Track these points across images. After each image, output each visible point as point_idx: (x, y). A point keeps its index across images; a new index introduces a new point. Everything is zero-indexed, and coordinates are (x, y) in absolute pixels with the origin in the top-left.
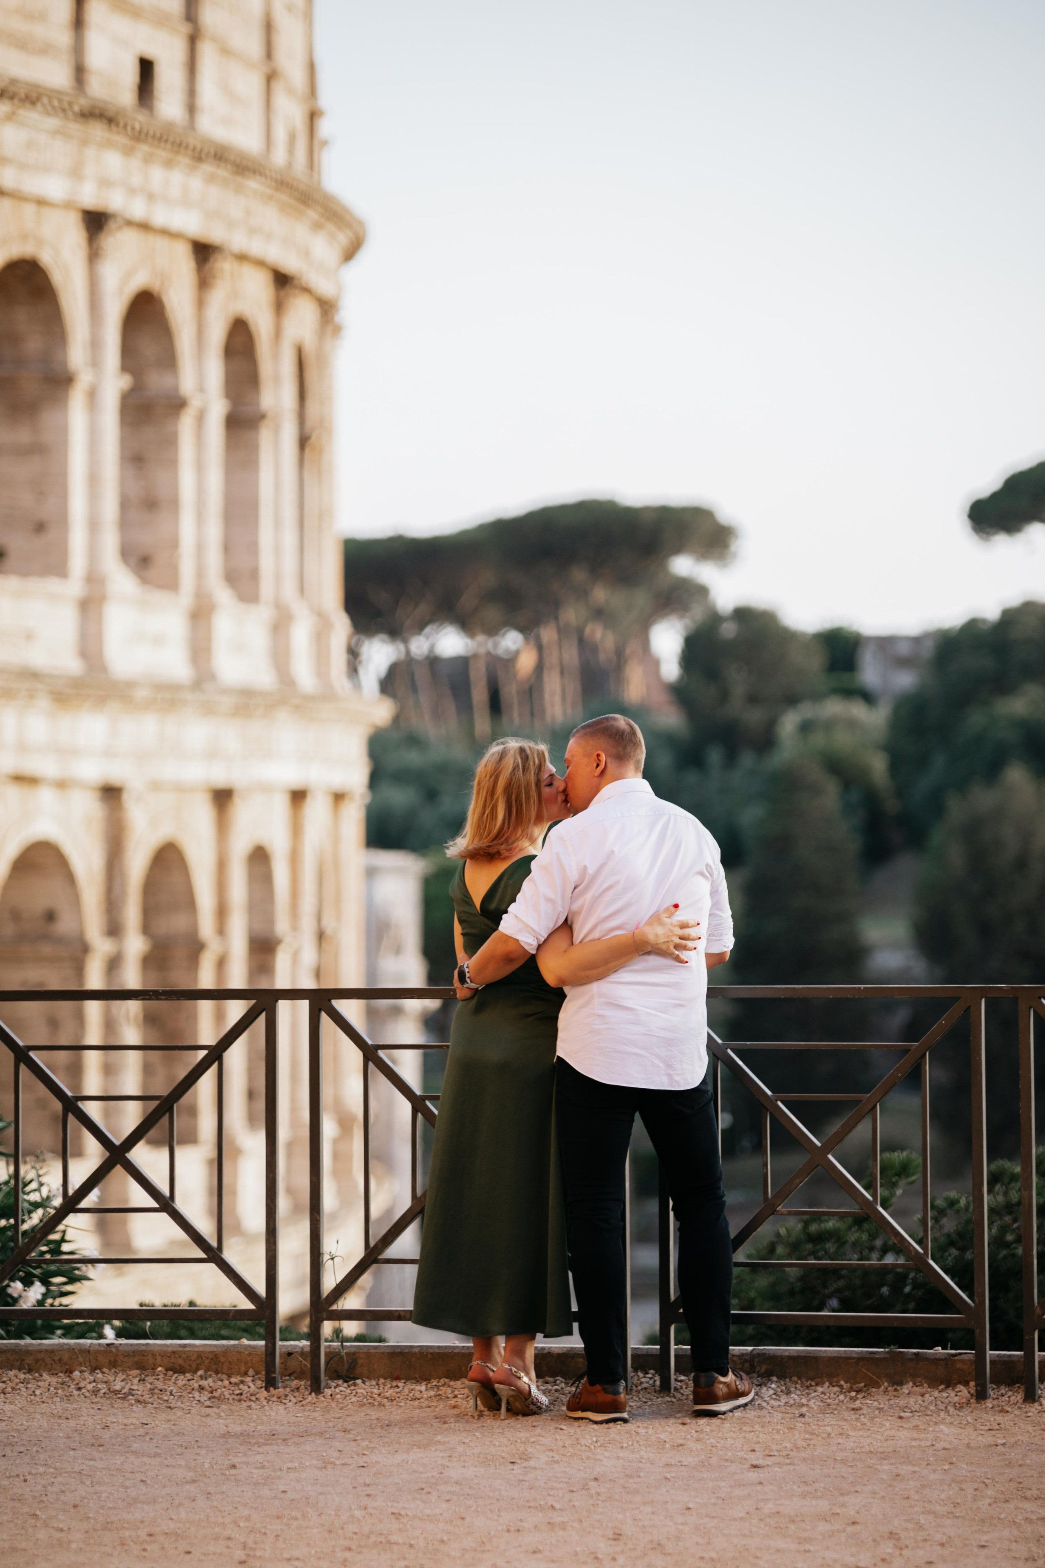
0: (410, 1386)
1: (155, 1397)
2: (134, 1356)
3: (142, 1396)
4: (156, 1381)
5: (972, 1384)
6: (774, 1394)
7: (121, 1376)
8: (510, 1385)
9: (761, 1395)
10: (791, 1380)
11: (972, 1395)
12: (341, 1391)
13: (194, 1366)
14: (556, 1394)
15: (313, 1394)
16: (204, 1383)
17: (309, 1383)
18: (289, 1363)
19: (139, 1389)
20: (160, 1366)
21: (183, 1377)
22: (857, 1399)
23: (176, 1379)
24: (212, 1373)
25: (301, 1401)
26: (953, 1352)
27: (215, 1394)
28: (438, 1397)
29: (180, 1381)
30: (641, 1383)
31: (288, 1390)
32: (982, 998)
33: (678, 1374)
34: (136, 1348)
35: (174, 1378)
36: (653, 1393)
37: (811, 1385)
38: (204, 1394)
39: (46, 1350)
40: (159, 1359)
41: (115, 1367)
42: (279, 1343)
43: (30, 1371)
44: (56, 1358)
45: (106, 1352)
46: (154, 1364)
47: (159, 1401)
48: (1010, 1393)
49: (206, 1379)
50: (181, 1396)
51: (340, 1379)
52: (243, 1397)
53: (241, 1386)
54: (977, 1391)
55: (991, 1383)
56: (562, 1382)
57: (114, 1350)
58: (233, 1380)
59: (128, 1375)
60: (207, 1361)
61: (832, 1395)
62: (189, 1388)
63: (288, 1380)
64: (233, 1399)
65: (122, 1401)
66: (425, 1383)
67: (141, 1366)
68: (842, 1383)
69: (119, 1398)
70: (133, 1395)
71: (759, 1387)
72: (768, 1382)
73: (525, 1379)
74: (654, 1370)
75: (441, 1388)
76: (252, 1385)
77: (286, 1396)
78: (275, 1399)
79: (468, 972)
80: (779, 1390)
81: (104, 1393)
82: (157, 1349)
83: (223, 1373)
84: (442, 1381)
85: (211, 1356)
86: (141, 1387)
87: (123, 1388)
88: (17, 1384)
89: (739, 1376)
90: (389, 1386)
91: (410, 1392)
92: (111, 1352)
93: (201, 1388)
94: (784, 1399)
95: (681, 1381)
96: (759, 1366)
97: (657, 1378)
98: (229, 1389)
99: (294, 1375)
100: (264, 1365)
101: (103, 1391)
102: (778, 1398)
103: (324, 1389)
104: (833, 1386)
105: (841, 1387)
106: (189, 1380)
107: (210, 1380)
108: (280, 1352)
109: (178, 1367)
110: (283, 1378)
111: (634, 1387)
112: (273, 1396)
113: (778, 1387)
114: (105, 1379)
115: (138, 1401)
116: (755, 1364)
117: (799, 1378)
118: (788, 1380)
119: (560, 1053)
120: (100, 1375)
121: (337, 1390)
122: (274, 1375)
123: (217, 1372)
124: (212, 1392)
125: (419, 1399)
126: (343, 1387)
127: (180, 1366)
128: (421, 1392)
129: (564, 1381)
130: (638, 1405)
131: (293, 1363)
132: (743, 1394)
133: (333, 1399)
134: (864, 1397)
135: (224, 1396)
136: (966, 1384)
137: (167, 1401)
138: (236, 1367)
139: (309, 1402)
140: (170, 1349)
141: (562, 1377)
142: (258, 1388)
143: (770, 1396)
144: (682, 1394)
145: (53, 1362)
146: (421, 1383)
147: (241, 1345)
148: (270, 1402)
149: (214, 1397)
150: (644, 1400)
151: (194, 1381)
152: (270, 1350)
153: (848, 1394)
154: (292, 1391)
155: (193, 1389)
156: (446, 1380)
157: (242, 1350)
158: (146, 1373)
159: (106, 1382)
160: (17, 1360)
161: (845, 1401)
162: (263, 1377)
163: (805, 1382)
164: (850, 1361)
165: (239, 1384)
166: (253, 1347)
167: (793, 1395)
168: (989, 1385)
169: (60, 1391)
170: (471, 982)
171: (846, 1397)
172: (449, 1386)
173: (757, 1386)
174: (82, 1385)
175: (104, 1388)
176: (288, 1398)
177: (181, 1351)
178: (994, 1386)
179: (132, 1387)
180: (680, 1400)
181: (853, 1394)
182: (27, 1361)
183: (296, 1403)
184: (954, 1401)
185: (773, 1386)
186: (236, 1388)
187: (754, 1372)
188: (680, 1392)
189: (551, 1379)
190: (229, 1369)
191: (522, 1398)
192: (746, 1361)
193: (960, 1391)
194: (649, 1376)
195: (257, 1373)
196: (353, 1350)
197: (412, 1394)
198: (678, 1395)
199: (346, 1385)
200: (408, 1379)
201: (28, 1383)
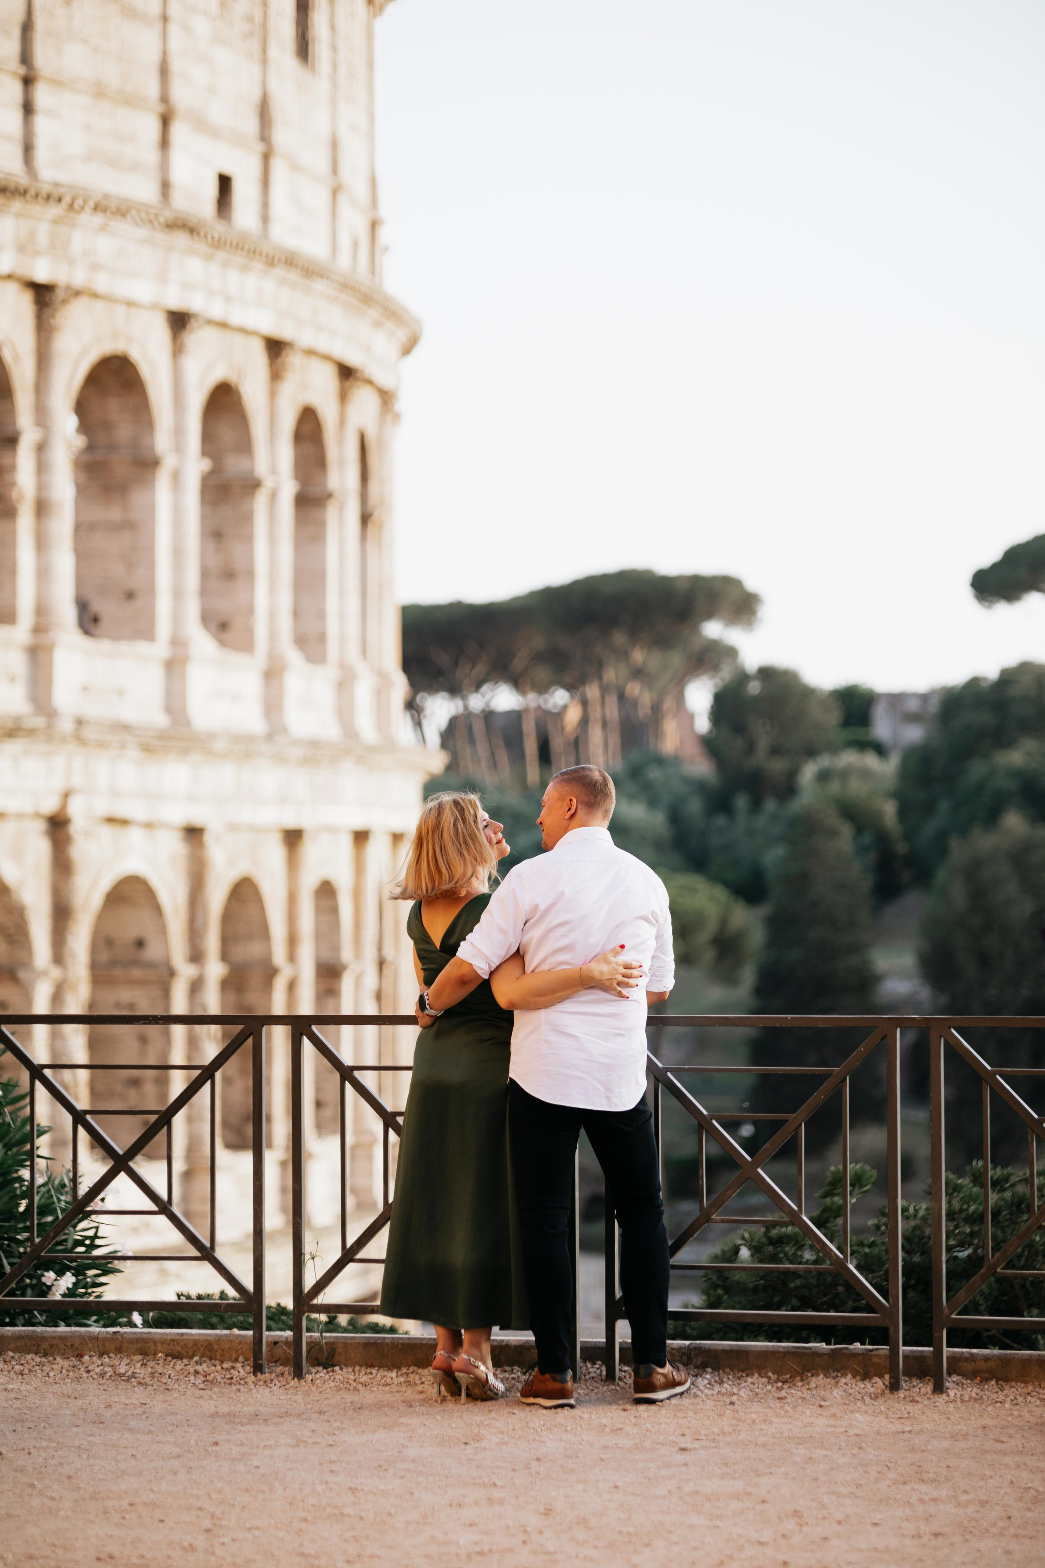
0: (382, 1372)
1: (156, 1379)
2: (137, 1343)
3: (144, 1379)
4: (156, 1365)
5: (887, 1377)
6: (709, 1384)
7: (126, 1361)
8: (468, 1373)
9: (697, 1385)
10: (724, 1371)
11: (886, 1386)
12: (321, 1377)
13: (191, 1353)
14: (513, 1382)
15: (296, 1379)
16: (199, 1368)
17: (292, 1369)
18: (275, 1351)
19: (141, 1372)
20: (160, 1352)
21: (180, 1362)
22: (783, 1388)
23: (175, 1364)
24: (206, 1359)
25: (285, 1385)
26: (870, 1347)
27: (210, 1378)
28: (407, 1383)
29: (178, 1366)
30: (589, 1373)
31: (273, 1375)
32: (897, 1027)
33: (622, 1365)
34: (139, 1336)
35: (172, 1363)
36: (600, 1382)
37: (742, 1376)
38: (199, 1378)
39: (60, 1337)
40: (159, 1346)
41: (120, 1352)
42: (266, 1333)
43: (45, 1355)
44: (69, 1344)
45: (112, 1339)
46: (155, 1350)
47: (159, 1383)
48: (921, 1385)
49: (201, 1364)
50: (178, 1379)
51: (320, 1366)
52: (234, 1381)
53: (232, 1371)
54: (890, 1383)
55: (904, 1375)
56: (518, 1371)
57: (120, 1338)
58: (225, 1365)
59: (132, 1360)
60: (202, 1349)
61: (760, 1385)
62: (186, 1372)
63: (274, 1366)
64: (225, 1383)
65: (125, 1383)
66: (396, 1370)
67: (144, 1353)
68: (770, 1374)
69: (123, 1380)
70: (136, 1378)
71: (695, 1377)
72: (703, 1373)
73: (483, 1368)
74: (601, 1361)
75: (410, 1375)
76: (242, 1370)
77: (272, 1380)
78: (261, 1383)
79: (428, 999)
80: (713, 1380)
81: (110, 1376)
82: (157, 1337)
83: (216, 1359)
84: (411, 1369)
85: (205, 1344)
86: (143, 1371)
87: (127, 1371)
88: (33, 1367)
89: (675, 1366)
90: (364, 1372)
91: (382, 1378)
92: (117, 1339)
93: (197, 1373)
94: (717, 1388)
95: (625, 1371)
96: (696, 1358)
97: (604, 1368)
98: (221, 1374)
99: (280, 1362)
100: (252, 1352)
101: (109, 1374)
102: (711, 1387)
103: (305, 1375)
104: (762, 1377)
105: (769, 1378)
106: (186, 1365)
107: (205, 1365)
108: (267, 1342)
109: (176, 1354)
110: (270, 1364)
111: (583, 1376)
112: (260, 1380)
113: (712, 1377)
114: (112, 1364)
115: (140, 1383)
116: (692, 1356)
117: (732, 1370)
118: (721, 1371)
119: (512, 1075)
120: (107, 1360)
121: (318, 1376)
122: (261, 1362)
123: (211, 1359)
124: (206, 1377)
125: (390, 1385)
126: (322, 1373)
127: (179, 1353)
128: (392, 1379)
129: (520, 1370)
130: (586, 1392)
131: (278, 1351)
132: (680, 1384)
133: (313, 1385)
134: (789, 1387)
135: (216, 1379)
136: (881, 1377)
137: (166, 1383)
138: (228, 1354)
139: (292, 1386)
140: (169, 1337)
141: (518, 1366)
142: (247, 1373)
143: (705, 1386)
144: (626, 1383)
145: (65, 1347)
146: (392, 1371)
147: (232, 1335)
148: (257, 1386)
149: (208, 1381)
150: (591, 1388)
151: (190, 1366)
152: (258, 1340)
153: (775, 1384)
154: (278, 1376)
155: (189, 1373)
156: (415, 1368)
157: (233, 1339)
158: (148, 1358)
159: (112, 1366)
160: (34, 1346)
161: (772, 1391)
162: (252, 1364)
163: (737, 1373)
164: (777, 1355)
165: (230, 1369)
166: (243, 1336)
167: (725, 1385)
168: (902, 1378)
169: (71, 1374)
170: (431, 1008)
171: (773, 1387)
172: (417, 1373)
173: (693, 1376)
174: (91, 1368)
175: (110, 1371)
176: (273, 1382)
177: (179, 1340)
178: (907, 1378)
179: (135, 1371)
180: (623, 1388)
181: (780, 1384)
182: (43, 1346)
183: (280, 1387)
184: (870, 1392)
185: (708, 1376)
186: (228, 1373)
187: (691, 1364)
188: (624, 1382)
189: (508, 1368)
190: (222, 1355)
191: (480, 1384)
192: (683, 1354)
193: (876, 1383)
194: (597, 1366)
195: (246, 1359)
196: (332, 1340)
197: (384, 1380)
198: (621, 1383)
199: (325, 1371)
200: (381, 1366)
201: (43, 1366)
